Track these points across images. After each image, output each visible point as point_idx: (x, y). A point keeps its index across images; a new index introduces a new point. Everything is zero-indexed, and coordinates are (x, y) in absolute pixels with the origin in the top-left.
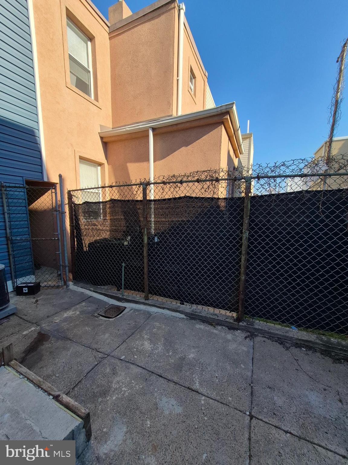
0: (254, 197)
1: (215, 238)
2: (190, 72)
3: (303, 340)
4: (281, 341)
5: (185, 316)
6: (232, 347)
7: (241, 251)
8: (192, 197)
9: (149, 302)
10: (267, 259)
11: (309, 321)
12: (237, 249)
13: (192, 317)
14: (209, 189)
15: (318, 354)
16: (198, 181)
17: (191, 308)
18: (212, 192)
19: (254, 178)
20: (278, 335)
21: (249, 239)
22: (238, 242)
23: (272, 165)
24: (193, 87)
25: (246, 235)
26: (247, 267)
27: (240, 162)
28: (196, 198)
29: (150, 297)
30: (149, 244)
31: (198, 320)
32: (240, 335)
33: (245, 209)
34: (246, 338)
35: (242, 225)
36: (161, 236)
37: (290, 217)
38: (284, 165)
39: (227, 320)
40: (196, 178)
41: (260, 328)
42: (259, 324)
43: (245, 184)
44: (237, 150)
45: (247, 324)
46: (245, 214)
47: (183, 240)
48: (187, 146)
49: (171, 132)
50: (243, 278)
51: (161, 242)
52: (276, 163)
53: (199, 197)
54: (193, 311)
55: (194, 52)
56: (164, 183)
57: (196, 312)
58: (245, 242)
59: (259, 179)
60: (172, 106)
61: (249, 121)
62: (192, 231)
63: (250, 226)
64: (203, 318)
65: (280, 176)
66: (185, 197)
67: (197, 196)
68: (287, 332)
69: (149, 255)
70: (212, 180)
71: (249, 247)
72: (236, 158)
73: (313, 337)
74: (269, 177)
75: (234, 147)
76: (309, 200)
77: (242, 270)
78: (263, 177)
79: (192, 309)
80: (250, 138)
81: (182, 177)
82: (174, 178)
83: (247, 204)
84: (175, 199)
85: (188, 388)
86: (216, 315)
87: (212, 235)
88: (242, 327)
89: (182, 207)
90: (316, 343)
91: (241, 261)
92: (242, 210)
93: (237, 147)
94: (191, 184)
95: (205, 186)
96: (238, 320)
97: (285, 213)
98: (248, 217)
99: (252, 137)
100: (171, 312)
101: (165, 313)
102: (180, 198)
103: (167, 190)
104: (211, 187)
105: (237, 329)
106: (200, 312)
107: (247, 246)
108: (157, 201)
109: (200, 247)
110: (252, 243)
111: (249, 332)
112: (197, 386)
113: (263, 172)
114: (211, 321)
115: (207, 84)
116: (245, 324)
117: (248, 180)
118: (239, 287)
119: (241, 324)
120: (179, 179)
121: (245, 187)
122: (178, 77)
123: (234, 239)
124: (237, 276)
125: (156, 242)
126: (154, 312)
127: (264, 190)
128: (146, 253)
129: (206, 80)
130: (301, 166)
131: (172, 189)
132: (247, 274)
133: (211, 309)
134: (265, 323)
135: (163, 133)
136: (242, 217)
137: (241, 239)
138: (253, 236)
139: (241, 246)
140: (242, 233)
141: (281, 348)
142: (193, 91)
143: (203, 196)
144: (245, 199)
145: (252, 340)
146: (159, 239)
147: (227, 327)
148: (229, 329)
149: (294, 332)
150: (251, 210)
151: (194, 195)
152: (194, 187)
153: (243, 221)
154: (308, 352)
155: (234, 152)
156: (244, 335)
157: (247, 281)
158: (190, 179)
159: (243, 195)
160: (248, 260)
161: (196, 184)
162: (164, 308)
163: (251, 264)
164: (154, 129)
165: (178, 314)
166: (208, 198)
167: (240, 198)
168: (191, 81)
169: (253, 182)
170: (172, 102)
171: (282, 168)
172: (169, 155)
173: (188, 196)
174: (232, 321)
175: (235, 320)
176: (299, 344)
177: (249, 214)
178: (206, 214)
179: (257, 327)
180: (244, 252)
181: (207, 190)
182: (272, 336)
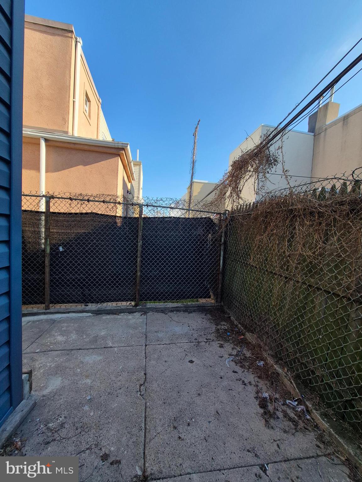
0: (144, 218)
1: (118, 246)
2: (85, 97)
3: (174, 307)
4: (163, 311)
5: (92, 314)
6: (132, 322)
7: (137, 255)
8: (98, 214)
9: (52, 310)
10: (153, 259)
11: (178, 295)
12: (134, 254)
13: (98, 313)
14: (113, 209)
15: (182, 312)
16: (104, 202)
17: (96, 307)
18: (115, 212)
19: (145, 205)
20: (161, 308)
21: (142, 247)
22: (135, 249)
23: (155, 199)
24: (87, 109)
25: (140, 244)
26: (142, 266)
27: (132, 186)
28: (101, 214)
29: (51, 307)
30: (51, 254)
31: (103, 314)
32: (137, 315)
33: (139, 226)
34: (141, 315)
35: (137, 237)
36: (65, 246)
37: (166, 232)
38: (162, 200)
39: (128, 308)
40: (102, 200)
41: (150, 307)
42: (150, 305)
43: (139, 208)
44: (130, 176)
45: (142, 307)
46: (139, 229)
47: (89, 249)
48: (85, 166)
49: (67, 148)
50: (139, 274)
51: (65, 251)
52: (157, 198)
53: (104, 214)
54: (99, 308)
55: (88, 77)
56: (71, 199)
57: (101, 308)
58: (139, 248)
59: (147, 207)
60: (68, 124)
61: (138, 150)
62: (97, 241)
63: (142, 237)
64: (108, 312)
65: (160, 207)
66: (91, 213)
67: (102, 213)
68: (166, 305)
69: (51, 265)
70: (115, 203)
71: (142, 252)
72: (129, 182)
73: (180, 304)
74: (154, 206)
75: (128, 174)
76: (175, 222)
77: (138, 268)
78: (150, 206)
79: (98, 307)
80: (140, 165)
81: (89, 196)
82: (81, 196)
83: (141, 222)
84: (82, 214)
85: (104, 347)
86: (119, 306)
87: (115, 244)
88: (139, 310)
89: (89, 221)
90: (182, 307)
91: (137, 263)
92: (137, 226)
93: (130, 174)
94: (97, 203)
95: (110, 207)
96: (136, 305)
97: (163, 229)
98: (142, 231)
99: (142, 165)
100: (77, 314)
101: (71, 316)
102: (86, 214)
103: (73, 205)
104: (114, 207)
105: (135, 312)
106: (105, 308)
107: (141, 251)
108: (62, 214)
109: (105, 254)
110: (144, 249)
111: (143, 311)
112: (111, 345)
113: (150, 202)
114: (115, 312)
115: (100, 109)
116: (141, 307)
117: (141, 206)
118: (136, 281)
119: (138, 307)
120: (86, 198)
121: (139, 210)
122: (74, 99)
123: (132, 246)
124: (134, 274)
125: (60, 252)
126: (58, 318)
127: (151, 214)
128: (48, 263)
129: (100, 106)
130: (171, 202)
131: (79, 205)
132: (141, 271)
133: (114, 304)
134: (154, 304)
135: (57, 147)
136: (137, 231)
137: (137, 247)
138: (144, 244)
139: (137, 252)
140: (137, 242)
141: (163, 314)
142: (87, 112)
143: (108, 214)
144: (139, 219)
145: (146, 315)
146: (64, 249)
147: (128, 312)
148: (129, 313)
149: (170, 305)
150: (143, 226)
151: (100, 213)
152: (100, 206)
153: (138, 234)
154: (177, 313)
155: (128, 178)
156: (140, 314)
157: (141, 276)
158: (97, 199)
159: (137, 216)
160: (142, 261)
161: (102, 203)
162: (69, 312)
163: (144, 264)
164: (46, 140)
165: (84, 314)
166: (111, 215)
167: (135, 218)
168: (86, 104)
169: (144, 208)
170: (68, 120)
171: (161, 201)
172: (64, 169)
173: (95, 213)
174: (131, 307)
175: (133, 307)
176: (173, 310)
177: (142, 229)
178: (110, 228)
179: (149, 307)
180: (139, 256)
181: (111, 210)
182: (158, 310)
